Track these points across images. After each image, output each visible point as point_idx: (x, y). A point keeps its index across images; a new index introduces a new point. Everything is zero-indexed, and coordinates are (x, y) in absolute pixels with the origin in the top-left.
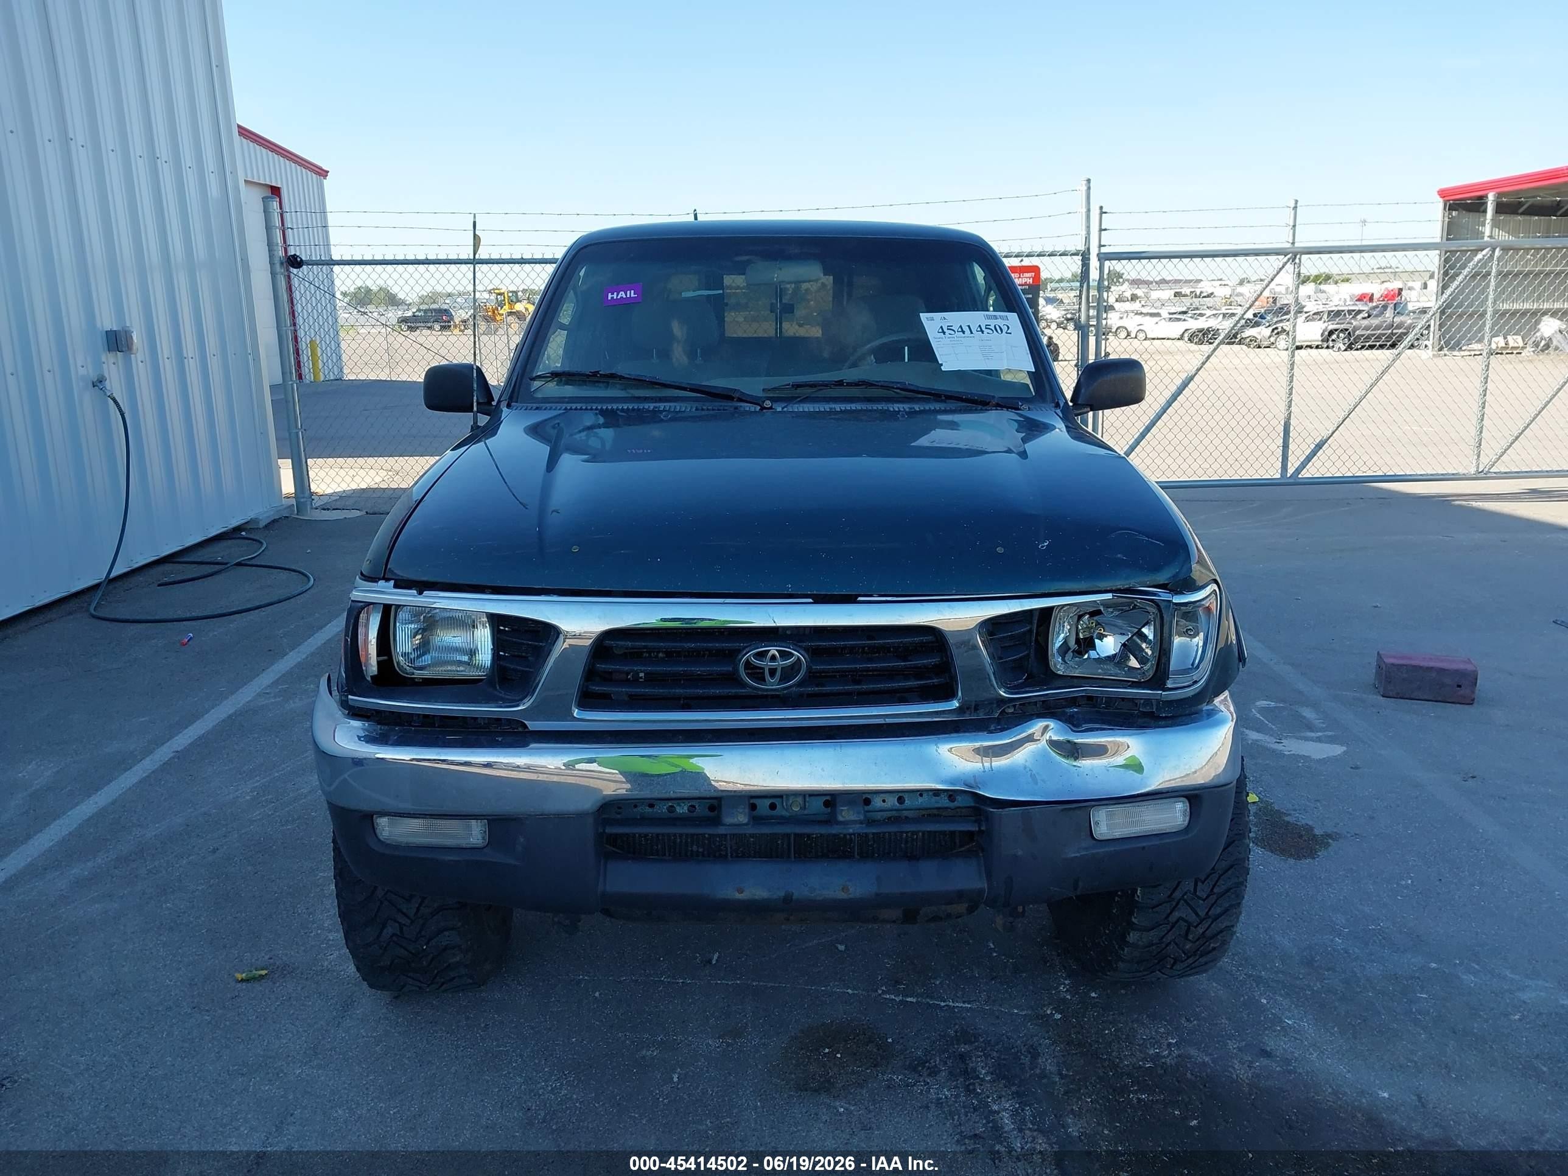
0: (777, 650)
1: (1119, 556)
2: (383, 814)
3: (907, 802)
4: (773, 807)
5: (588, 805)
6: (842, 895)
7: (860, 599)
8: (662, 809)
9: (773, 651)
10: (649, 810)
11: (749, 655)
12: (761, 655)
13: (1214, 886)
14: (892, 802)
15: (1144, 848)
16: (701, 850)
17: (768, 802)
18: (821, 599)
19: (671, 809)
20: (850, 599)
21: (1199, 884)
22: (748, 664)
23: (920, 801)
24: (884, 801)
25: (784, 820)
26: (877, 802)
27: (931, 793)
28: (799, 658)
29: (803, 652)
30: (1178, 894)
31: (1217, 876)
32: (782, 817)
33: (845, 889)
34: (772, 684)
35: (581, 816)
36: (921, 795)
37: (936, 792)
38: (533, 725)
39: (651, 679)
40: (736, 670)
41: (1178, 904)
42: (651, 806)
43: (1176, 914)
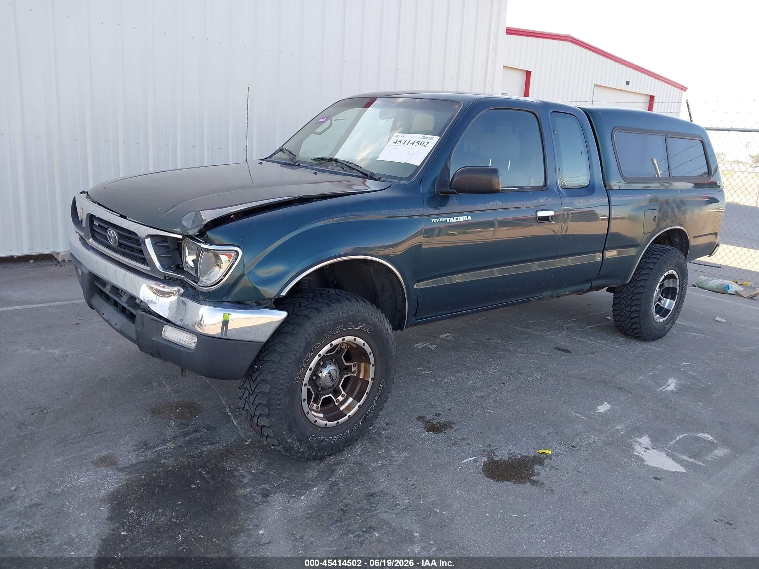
7: (127, 218)
9: (111, 231)
11: (108, 231)
22: (108, 234)
28: (115, 236)
34: (113, 244)
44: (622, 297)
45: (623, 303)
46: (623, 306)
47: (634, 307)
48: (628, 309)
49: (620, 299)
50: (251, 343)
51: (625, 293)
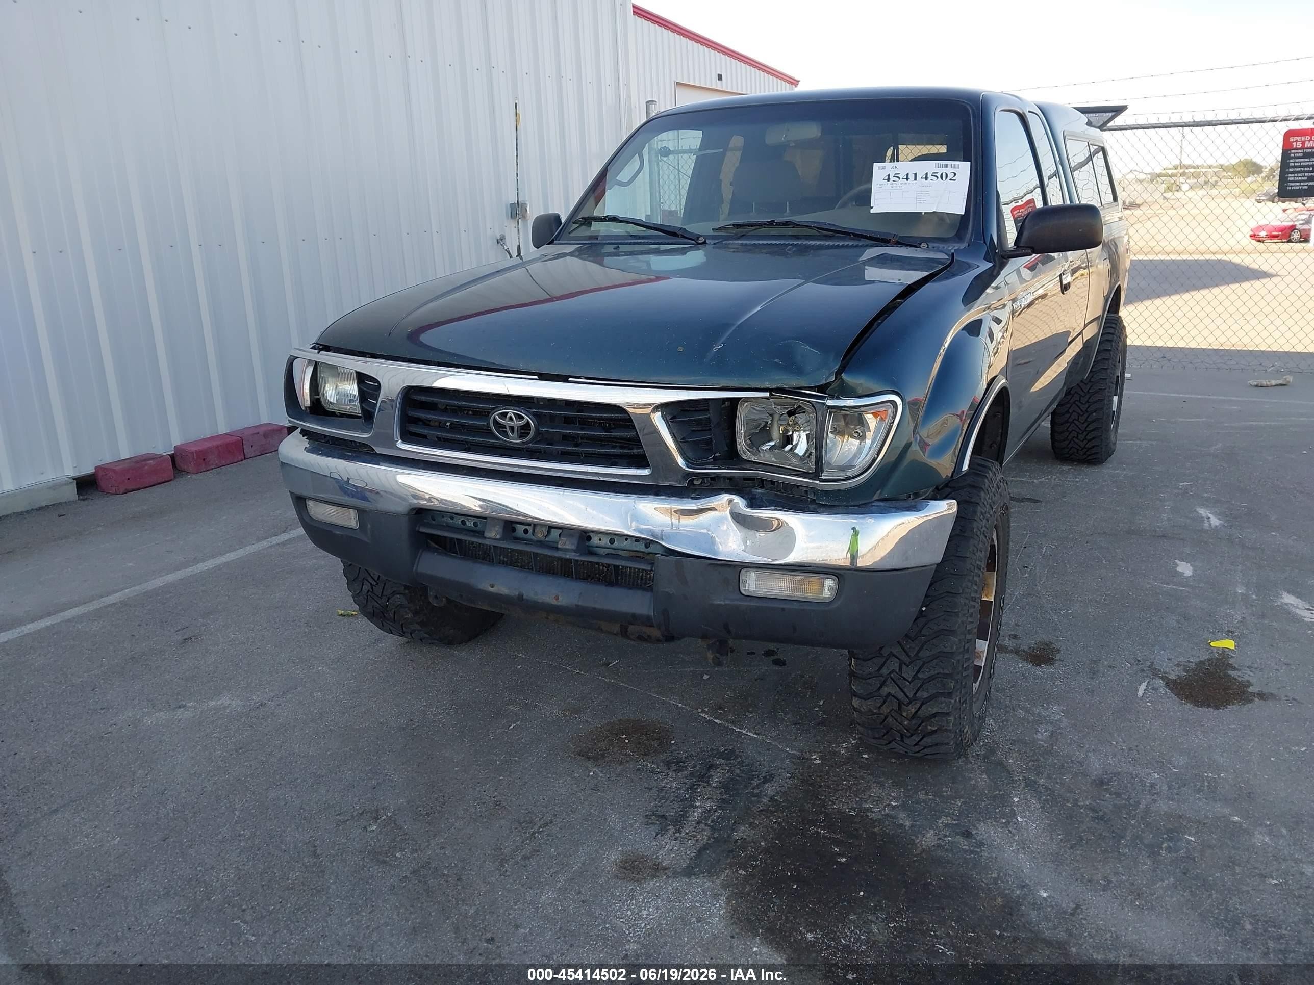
0: (513, 413)
1: (776, 360)
2: (311, 499)
3: (616, 544)
4: (526, 531)
5: (402, 508)
6: (555, 602)
7: (570, 379)
8: (458, 521)
9: (511, 413)
10: (450, 520)
11: (496, 415)
12: (504, 415)
13: (918, 672)
14: (605, 541)
15: (783, 609)
16: (505, 560)
17: (524, 527)
18: (542, 377)
19: (463, 522)
20: (564, 379)
21: (904, 667)
22: (495, 421)
23: (626, 544)
24: (600, 540)
25: (530, 542)
26: (595, 540)
27: (634, 539)
28: (528, 421)
29: (533, 418)
30: (884, 671)
31: (921, 663)
32: (531, 540)
33: (557, 598)
34: (513, 439)
35: (398, 515)
36: (626, 540)
37: (638, 539)
38: (378, 450)
39: (455, 427)
40: (488, 425)
41: (884, 682)
42: (452, 518)
43: (885, 690)
44: (1072, 401)
45: (1074, 411)
46: (1075, 416)
47: (1094, 414)
48: (1082, 419)
49: (1068, 405)
50: (924, 568)
51: (1076, 395)
